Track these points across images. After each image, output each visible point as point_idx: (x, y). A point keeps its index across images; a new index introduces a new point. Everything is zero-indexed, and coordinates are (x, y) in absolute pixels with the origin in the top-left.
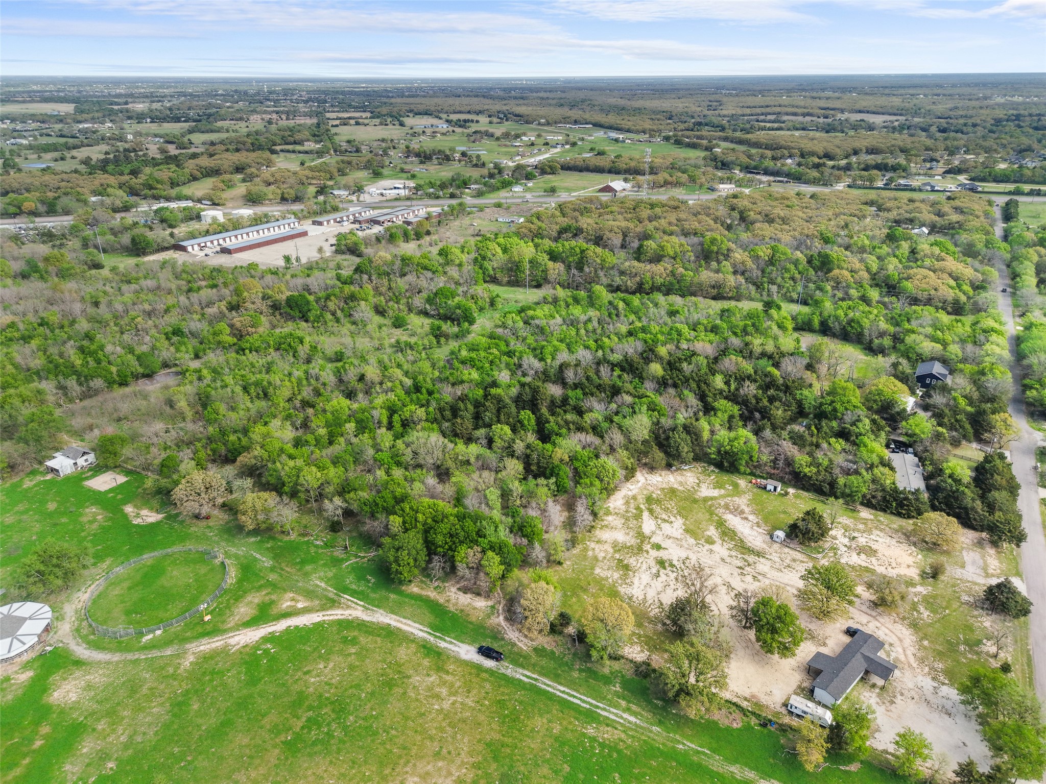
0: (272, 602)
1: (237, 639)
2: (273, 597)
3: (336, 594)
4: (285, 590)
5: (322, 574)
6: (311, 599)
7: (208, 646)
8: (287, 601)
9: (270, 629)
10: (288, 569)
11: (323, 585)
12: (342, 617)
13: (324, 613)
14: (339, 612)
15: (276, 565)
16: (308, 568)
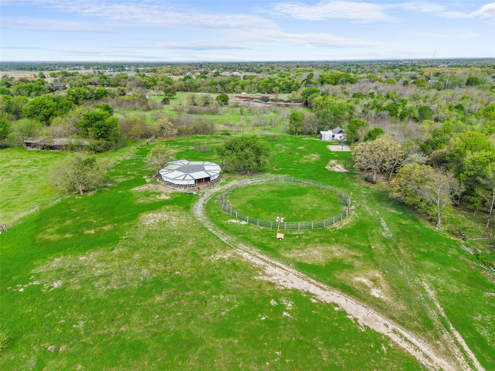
0: (351, 267)
1: (277, 270)
2: (357, 263)
3: (442, 320)
4: (376, 266)
5: (441, 281)
6: (398, 297)
7: (250, 257)
8: (366, 277)
9: (313, 289)
10: (402, 251)
11: (431, 294)
12: (425, 362)
13: (399, 329)
14: (426, 348)
15: (394, 240)
16: (429, 264)
